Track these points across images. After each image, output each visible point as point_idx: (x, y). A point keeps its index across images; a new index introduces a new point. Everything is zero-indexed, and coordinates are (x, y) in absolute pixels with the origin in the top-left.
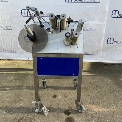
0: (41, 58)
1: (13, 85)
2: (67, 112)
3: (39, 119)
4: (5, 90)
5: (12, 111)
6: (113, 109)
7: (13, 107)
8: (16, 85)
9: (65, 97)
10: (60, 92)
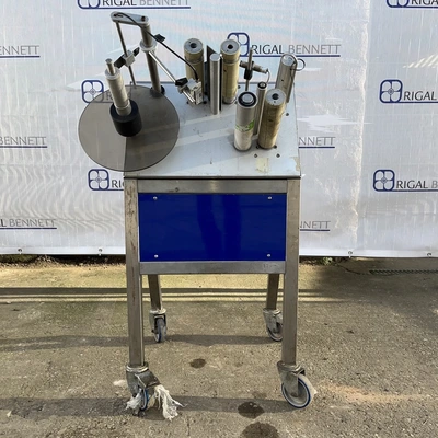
0: (152, 195)
1: (40, 334)
2: (249, 409)
3: (143, 432)
4: (11, 349)
5: (39, 409)
6: (419, 396)
7: (43, 400)
8: (54, 335)
9: (238, 365)
10: (216, 351)
